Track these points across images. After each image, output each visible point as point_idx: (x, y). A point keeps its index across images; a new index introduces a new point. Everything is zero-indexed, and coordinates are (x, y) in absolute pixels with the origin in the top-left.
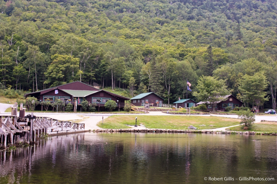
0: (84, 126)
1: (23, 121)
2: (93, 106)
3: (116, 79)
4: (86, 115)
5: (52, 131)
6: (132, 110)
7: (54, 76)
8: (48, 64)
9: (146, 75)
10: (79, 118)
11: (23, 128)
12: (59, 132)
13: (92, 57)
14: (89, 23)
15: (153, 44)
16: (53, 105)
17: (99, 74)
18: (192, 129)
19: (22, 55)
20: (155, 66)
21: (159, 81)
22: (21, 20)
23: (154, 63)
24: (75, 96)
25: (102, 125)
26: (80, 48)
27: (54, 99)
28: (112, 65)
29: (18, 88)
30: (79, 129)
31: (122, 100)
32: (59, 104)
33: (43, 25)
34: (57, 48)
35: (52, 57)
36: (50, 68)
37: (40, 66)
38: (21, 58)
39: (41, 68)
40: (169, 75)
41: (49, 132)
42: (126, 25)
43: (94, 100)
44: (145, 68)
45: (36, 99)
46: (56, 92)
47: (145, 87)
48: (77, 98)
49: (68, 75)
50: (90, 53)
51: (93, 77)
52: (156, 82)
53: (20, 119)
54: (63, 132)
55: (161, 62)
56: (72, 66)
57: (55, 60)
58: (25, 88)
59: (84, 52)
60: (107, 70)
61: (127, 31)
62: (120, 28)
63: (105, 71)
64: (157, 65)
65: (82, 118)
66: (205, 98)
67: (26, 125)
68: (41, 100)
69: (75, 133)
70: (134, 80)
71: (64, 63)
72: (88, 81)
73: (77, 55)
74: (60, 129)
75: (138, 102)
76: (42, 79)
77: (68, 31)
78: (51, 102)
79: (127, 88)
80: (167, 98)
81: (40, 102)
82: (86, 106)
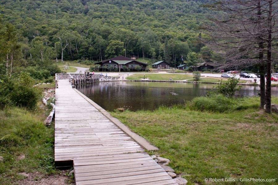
2: (129, 69)
3: (146, 53)
5: (101, 80)
6: (150, 71)
7: (110, 52)
8: (107, 46)
9: (162, 50)
11: (89, 78)
12: (105, 81)
13: (132, 41)
14: (133, 18)
15: (169, 32)
16: (108, 68)
17: (136, 50)
19: (93, 41)
20: (167, 45)
21: (169, 54)
22: (93, 18)
23: (167, 44)
26: (125, 36)
27: (109, 65)
28: (142, 45)
29: (92, 60)
30: (115, 80)
31: (145, 66)
32: (111, 68)
33: (105, 20)
34: (112, 37)
35: (109, 42)
36: (108, 48)
38: (92, 43)
39: (103, 48)
42: (156, 18)
43: (130, 66)
44: (162, 46)
45: (100, 65)
46: (110, 62)
47: (161, 58)
48: (121, 65)
49: (117, 52)
50: (131, 39)
51: (132, 52)
52: (167, 55)
53: (87, 75)
55: (171, 43)
56: (120, 47)
57: (110, 44)
58: (95, 60)
59: (127, 38)
60: (140, 48)
61: (156, 22)
62: (152, 20)
63: (139, 48)
64: (169, 45)
68: (102, 66)
69: (113, 81)
70: (155, 54)
71: (115, 45)
72: (129, 55)
73: (123, 40)
74: (105, 79)
75: (155, 67)
76: (104, 54)
77: (120, 24)
79: (151, 58)
80: (173, 63)
82: (125, 69)
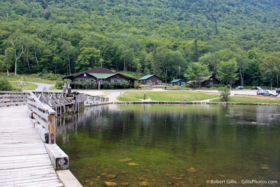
0: (108, 99)
1: (70, 96)
2: (112, 85)
3: (127, 65)
4: (108, 92)
5: (87, 104)
6: (140, 88)
7: (83, 63)
8: (77, 55)
9: (149, 61)
10: (103, 94)
11: (71, 101)
12: (92, 104)
13: (109, 49)
14: (106, 24)
15: (154, 38)
17: (115, 61)
18: (185, 101)
19: (59, 48)
20: (156, 55)
21: (159, 66)
22: (56, 23)
23: (155, 53)
24: (98, 78)
25: (120, 98)
26: (101, 42)
27: (83, 80)
28: (124, 54)
29: (57, 73)
30: (105, 101)
31: (132, 80)
32: (87, 84)
33: (72, 26)
34: (84, 43)
35: (81, 49)
36: (80, 57)
37: (72, 56)
38: (58, 51)
39: (73, 57)
40: (166, 61)
41: (85, 104)
42: (133, 24)
43: (113, 81)
44: (149, 56)
45: (71, 81)
46: (85, 75)
47: (149, 70)
48: (100, 79)
49: (92, 62)
50: (108, 46)
51: (110, 63)
52: (157, 67)
53: (68, 94)
54: (94, 104)
55: (160, 51)
56: (95, 56)
57: (83, 52)
58: (62, 73)
59: (104, 45)
60: (121, 59)
61: (134, 29)
62: (128, 27)
63: (119, 59)
64: (157, 54)
65: (105, 94)
66: (193, 78)
67: (72, 99)
68: (74, 81)
69: (102, 104)
70: (141, 66)
71: (90, 53)
72: (107, 67)
73: (98, 47)
74: (92, 102)
75: (144, 82)
76: (73, 66)
77: (91, 30)
78: (82, 83)
79: (135, 71)
80: (165, 78)
81: (74, 83)
82: (107, 85)
